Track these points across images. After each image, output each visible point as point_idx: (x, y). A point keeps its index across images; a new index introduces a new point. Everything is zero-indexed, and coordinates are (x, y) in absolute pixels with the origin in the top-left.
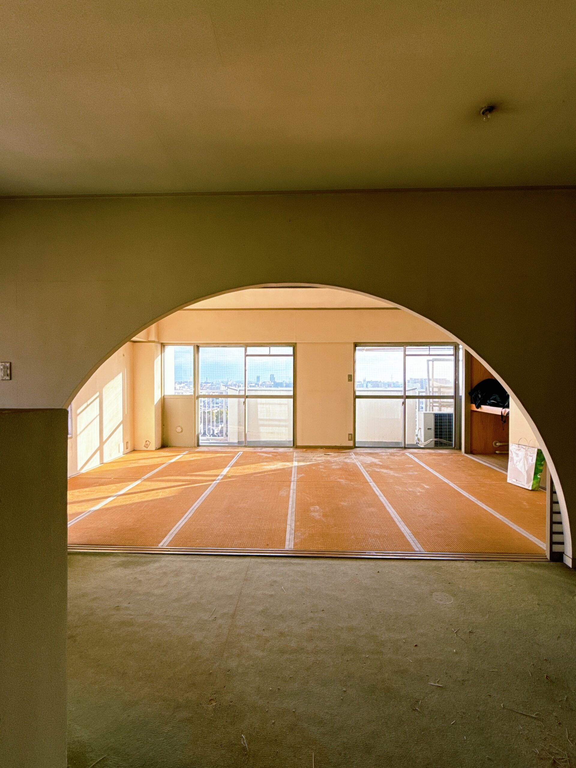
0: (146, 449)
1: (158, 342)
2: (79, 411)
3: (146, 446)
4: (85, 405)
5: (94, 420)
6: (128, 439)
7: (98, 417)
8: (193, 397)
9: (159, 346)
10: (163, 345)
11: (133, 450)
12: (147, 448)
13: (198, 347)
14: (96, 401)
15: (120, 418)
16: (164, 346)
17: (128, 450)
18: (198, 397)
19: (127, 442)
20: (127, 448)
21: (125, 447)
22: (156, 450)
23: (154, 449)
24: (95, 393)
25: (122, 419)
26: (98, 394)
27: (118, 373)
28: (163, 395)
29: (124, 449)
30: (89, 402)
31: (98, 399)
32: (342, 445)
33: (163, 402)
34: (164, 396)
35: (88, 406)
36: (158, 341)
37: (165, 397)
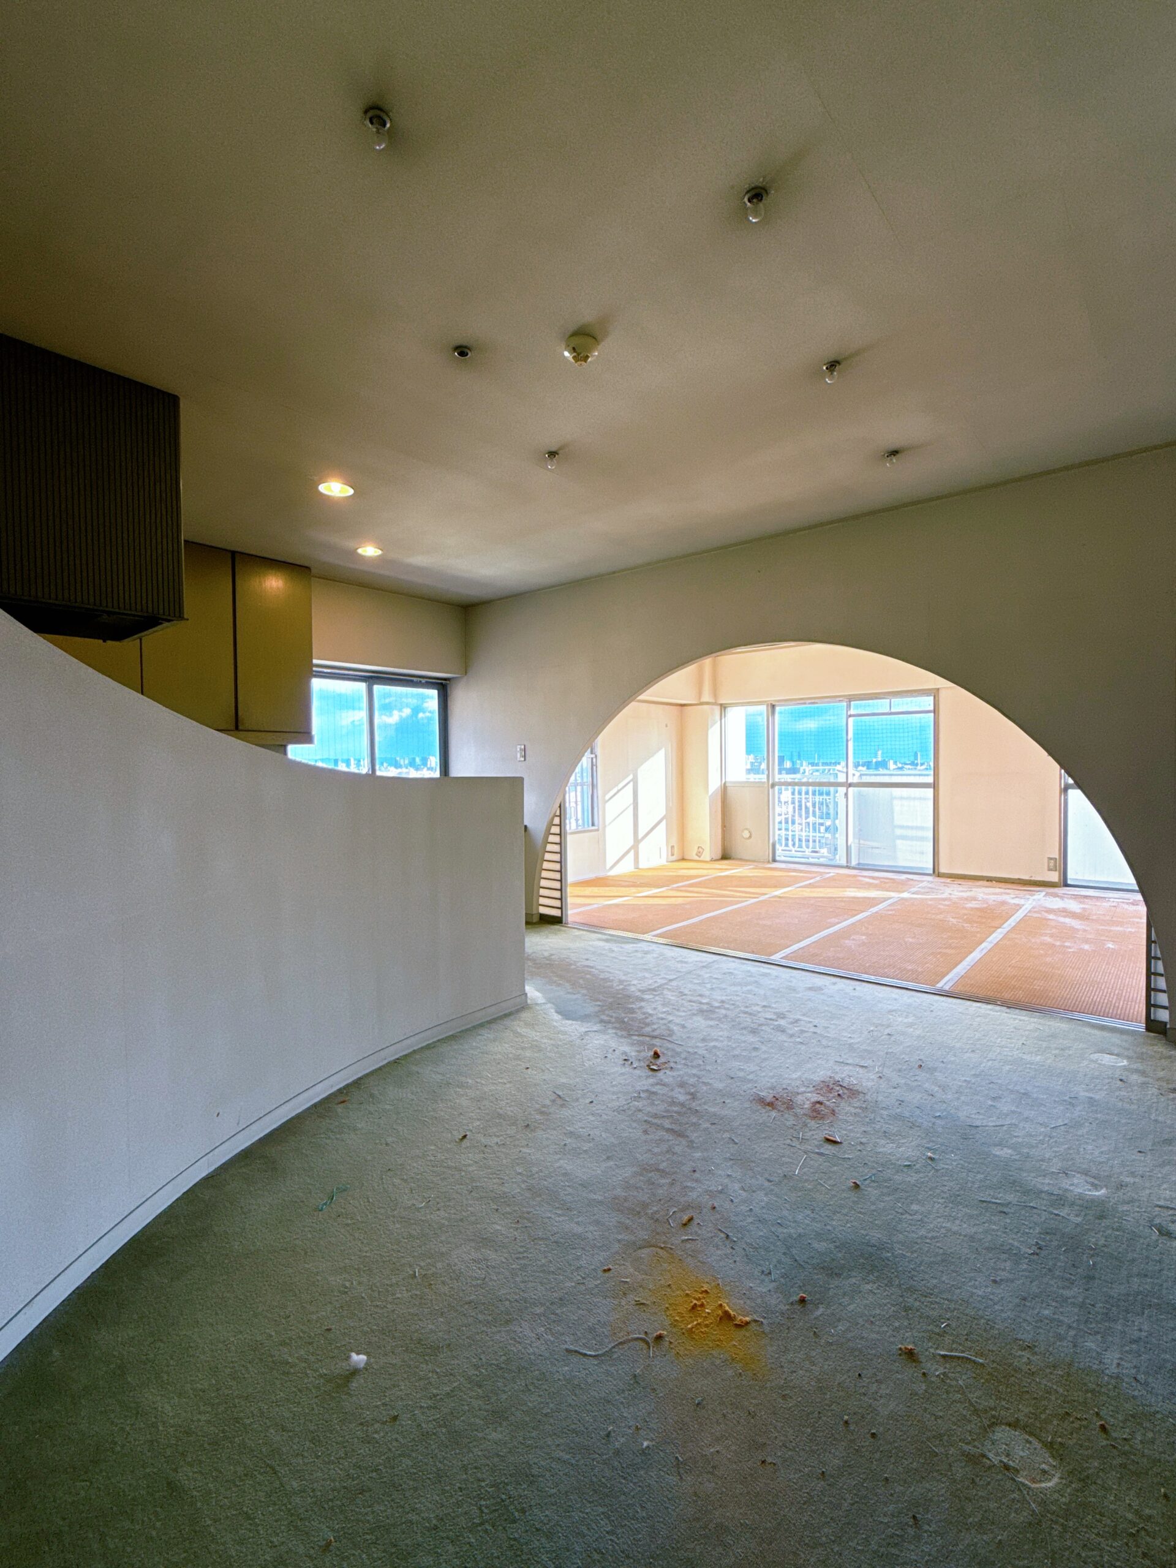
0: (698, 858)
1: (715, 704)
2: (607, 797)
3: (699, 854)
4: (615, 790)
5: (627, 808)
6: (674, 841)
7: (632, 807)
8: (766, 785)
9: (717, 709)
10: (723, 707)
11: (680, 857)
12: (700, 857)
13: (773, 707)
14: (629, 785)
15: (662, 811)
16: (725, 708)
17: (674, 858)
18: (773, 786)
19: (673, 847)
20: (673, 855)
21: (670, 854)
22: (711, 861)
23: (708, 859)
24: (628, 776)
25: (665, 813)
26: (631, 777)
27: (660, 749)
28: (723, 782)
29: (667, 855)
30: (620, 786)
31: (632, 783)
32: (1032, 879)
33: (724, 789)
34: (725, 783)
35: (618, 791)
36: (713, 701)
37: (727, 785)
